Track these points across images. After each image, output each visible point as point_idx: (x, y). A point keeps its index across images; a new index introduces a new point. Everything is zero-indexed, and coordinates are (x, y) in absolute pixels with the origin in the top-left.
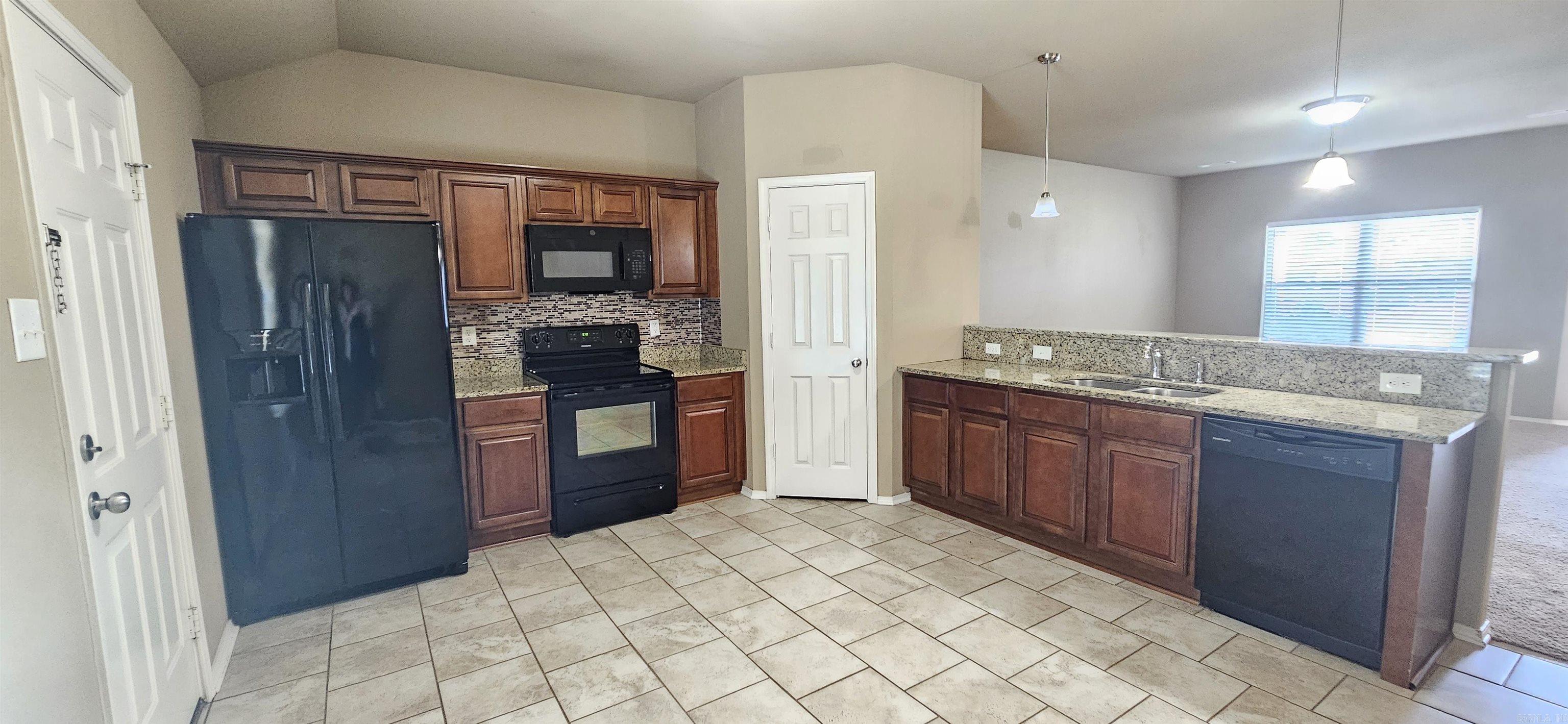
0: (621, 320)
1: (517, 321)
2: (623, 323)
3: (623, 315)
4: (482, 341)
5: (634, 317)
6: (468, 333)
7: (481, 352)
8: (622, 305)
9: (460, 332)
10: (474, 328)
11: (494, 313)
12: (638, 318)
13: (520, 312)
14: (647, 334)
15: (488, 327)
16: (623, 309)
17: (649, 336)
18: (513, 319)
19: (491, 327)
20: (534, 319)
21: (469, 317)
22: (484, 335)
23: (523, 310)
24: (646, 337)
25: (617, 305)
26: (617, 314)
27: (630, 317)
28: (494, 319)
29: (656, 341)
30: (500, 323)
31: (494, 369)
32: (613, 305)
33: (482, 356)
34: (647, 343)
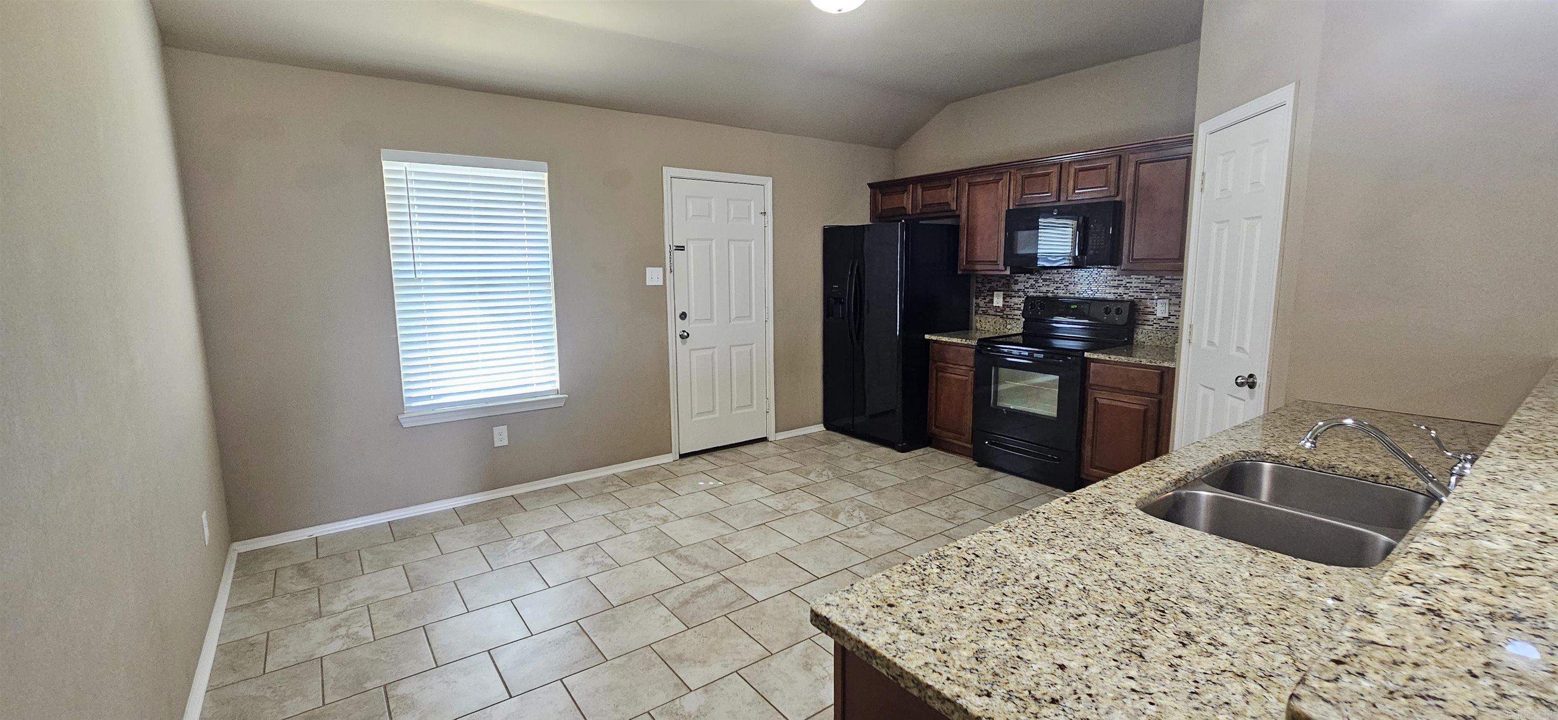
0: (1124, 296)
1: (1031, 290)
2: (1126, 299)
3: (1127, 291)
4: (1007, 304)
5: (1139, 294)
6: (998, 297)
7: (1005, 312)
8: (1128, 281)
9: (993, 295)
10: (1002, 293)
11: (1016, 282)
12: (1144, 295)
13: (1034, 283)
14: (1153, 313)
15: (1011, 293)
16: (1128, 285)
17: (1155, 317)
18: (1028, 288)
19: (1013, 294)
20: (1044, 289)
21: (1000, 284)
22: (1008, 299)
23: (1036, 281)
24: (1151, 317)
25: (1122, 280)
26: (1121, 290)
27: (1136, 294)
28: (1016, 287)
29: (1163, 323)
30: (1019, 290)
31: (1009, 327)
32: (1118, 280)
33: (1005, 316)
34: (1151, 323)
